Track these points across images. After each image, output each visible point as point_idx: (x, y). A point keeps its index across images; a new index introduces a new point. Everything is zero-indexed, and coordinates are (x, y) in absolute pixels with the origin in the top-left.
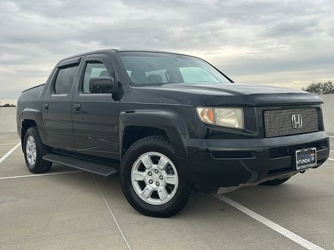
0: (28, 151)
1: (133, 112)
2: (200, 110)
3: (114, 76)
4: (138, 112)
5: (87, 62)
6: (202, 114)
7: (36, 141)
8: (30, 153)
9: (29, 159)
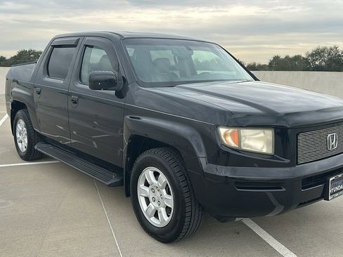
0: (18, 136)
1: (139, 119)
2: (222, 131)
3: (118, 71)
4: (145, 120)
5: (86, 46)
6: (225, 135)
7: (27, 126)
8: (21, 138)
9: (20, 144)
